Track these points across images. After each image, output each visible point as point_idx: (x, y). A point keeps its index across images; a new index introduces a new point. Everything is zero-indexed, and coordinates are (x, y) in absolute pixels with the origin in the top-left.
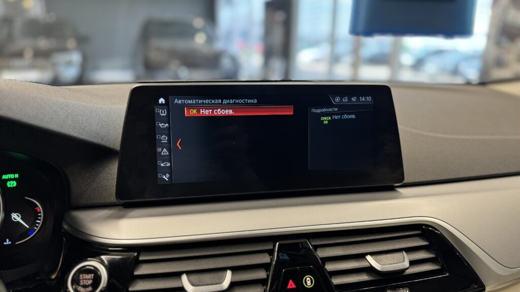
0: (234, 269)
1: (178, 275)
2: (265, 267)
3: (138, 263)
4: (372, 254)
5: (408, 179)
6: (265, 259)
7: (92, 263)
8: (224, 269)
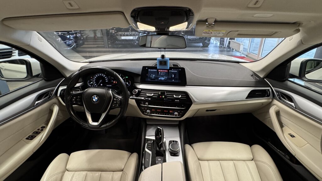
0: (154, 94)
1: (146, 93)
2: (158, 94)
3: (141, 91)
4: (175, 95)
5: (187, 84)
6: (158, 93)
7: (136, 90)
8: (152, 93)
